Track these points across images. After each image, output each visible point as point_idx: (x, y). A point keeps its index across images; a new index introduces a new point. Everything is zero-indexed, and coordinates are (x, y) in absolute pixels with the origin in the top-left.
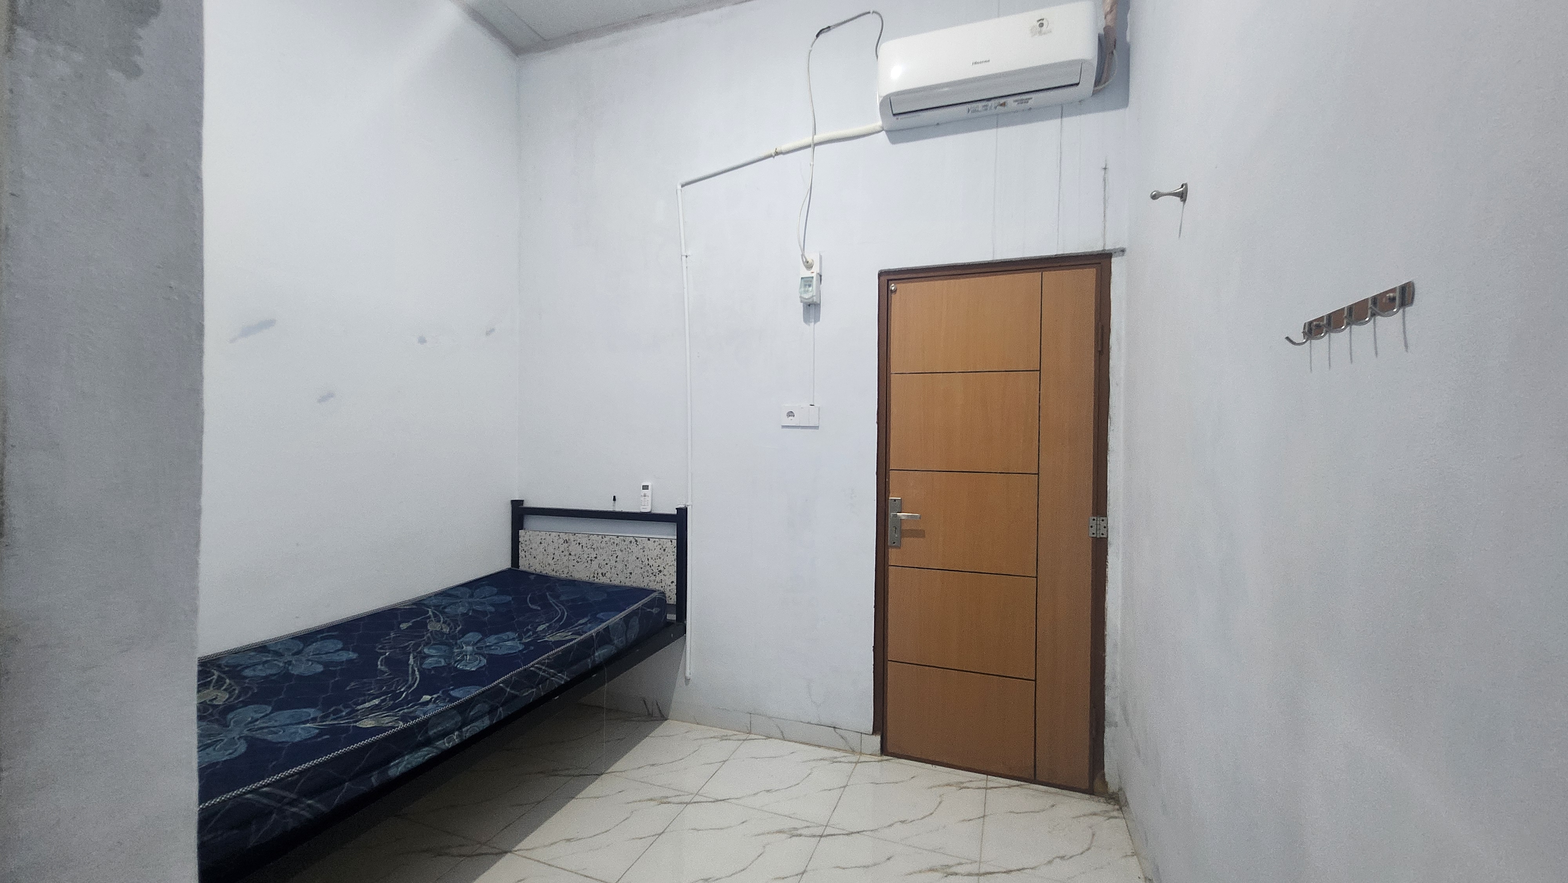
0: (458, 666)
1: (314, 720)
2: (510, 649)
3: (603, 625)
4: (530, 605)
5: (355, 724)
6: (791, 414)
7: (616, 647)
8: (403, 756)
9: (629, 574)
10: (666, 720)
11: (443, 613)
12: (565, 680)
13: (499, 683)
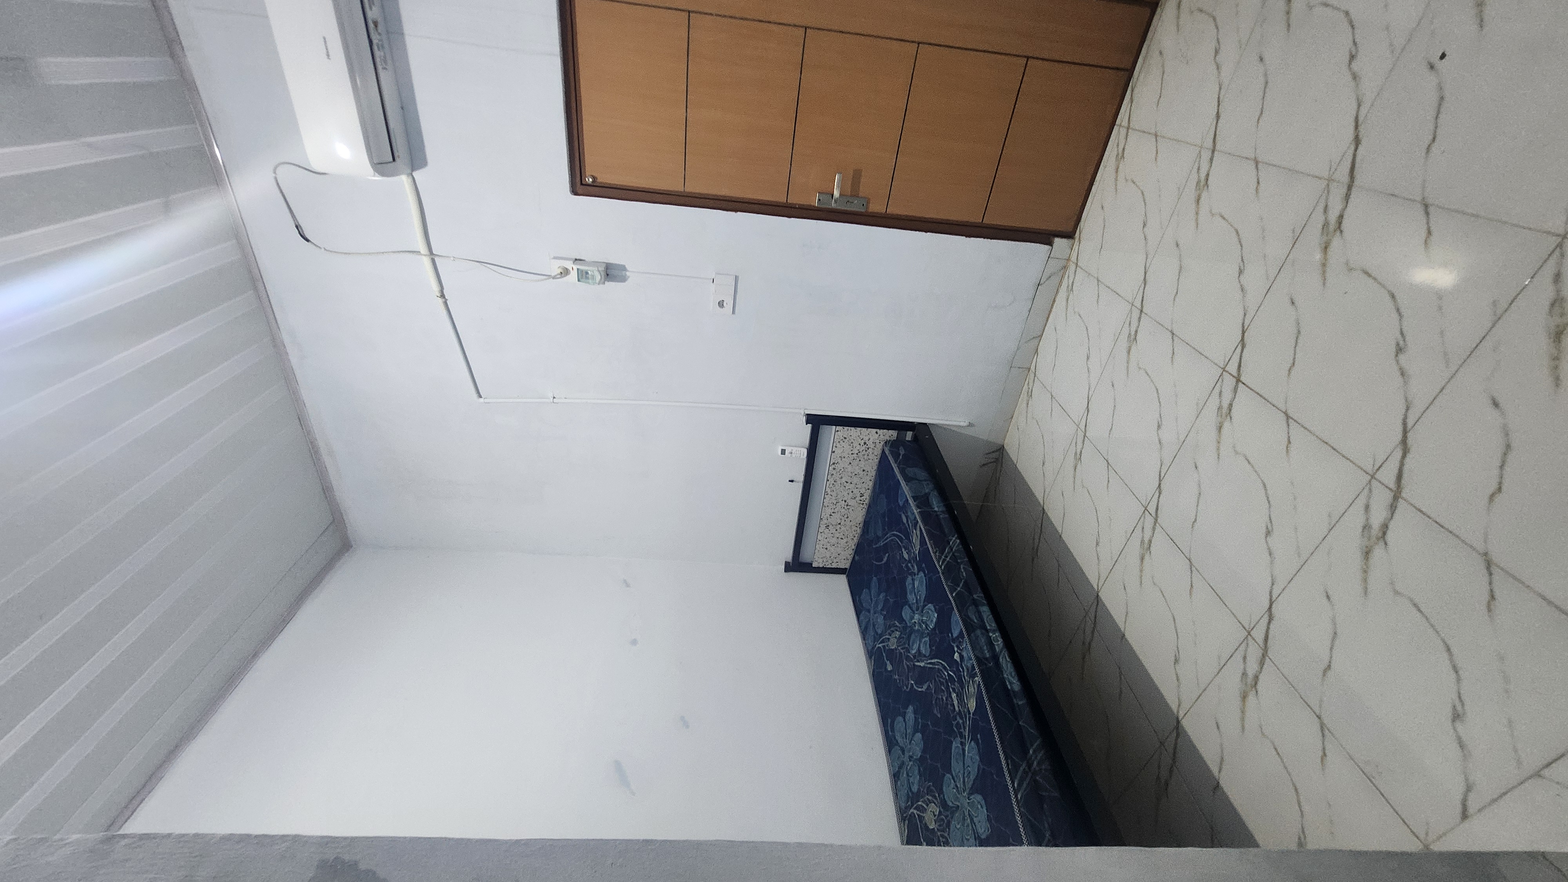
0: (931, 627)
1: (962, 744)
2: (922, 585)
3: (911, 501)
4: (883, 562)
5: (972, 714)
6: (721, 304)
7: (932, 491)
8: (1003, 678)
9: (864, 472)
10: (1003, 446)
11: (881, 636)
12: (956, 538)
13: (952, 596)
